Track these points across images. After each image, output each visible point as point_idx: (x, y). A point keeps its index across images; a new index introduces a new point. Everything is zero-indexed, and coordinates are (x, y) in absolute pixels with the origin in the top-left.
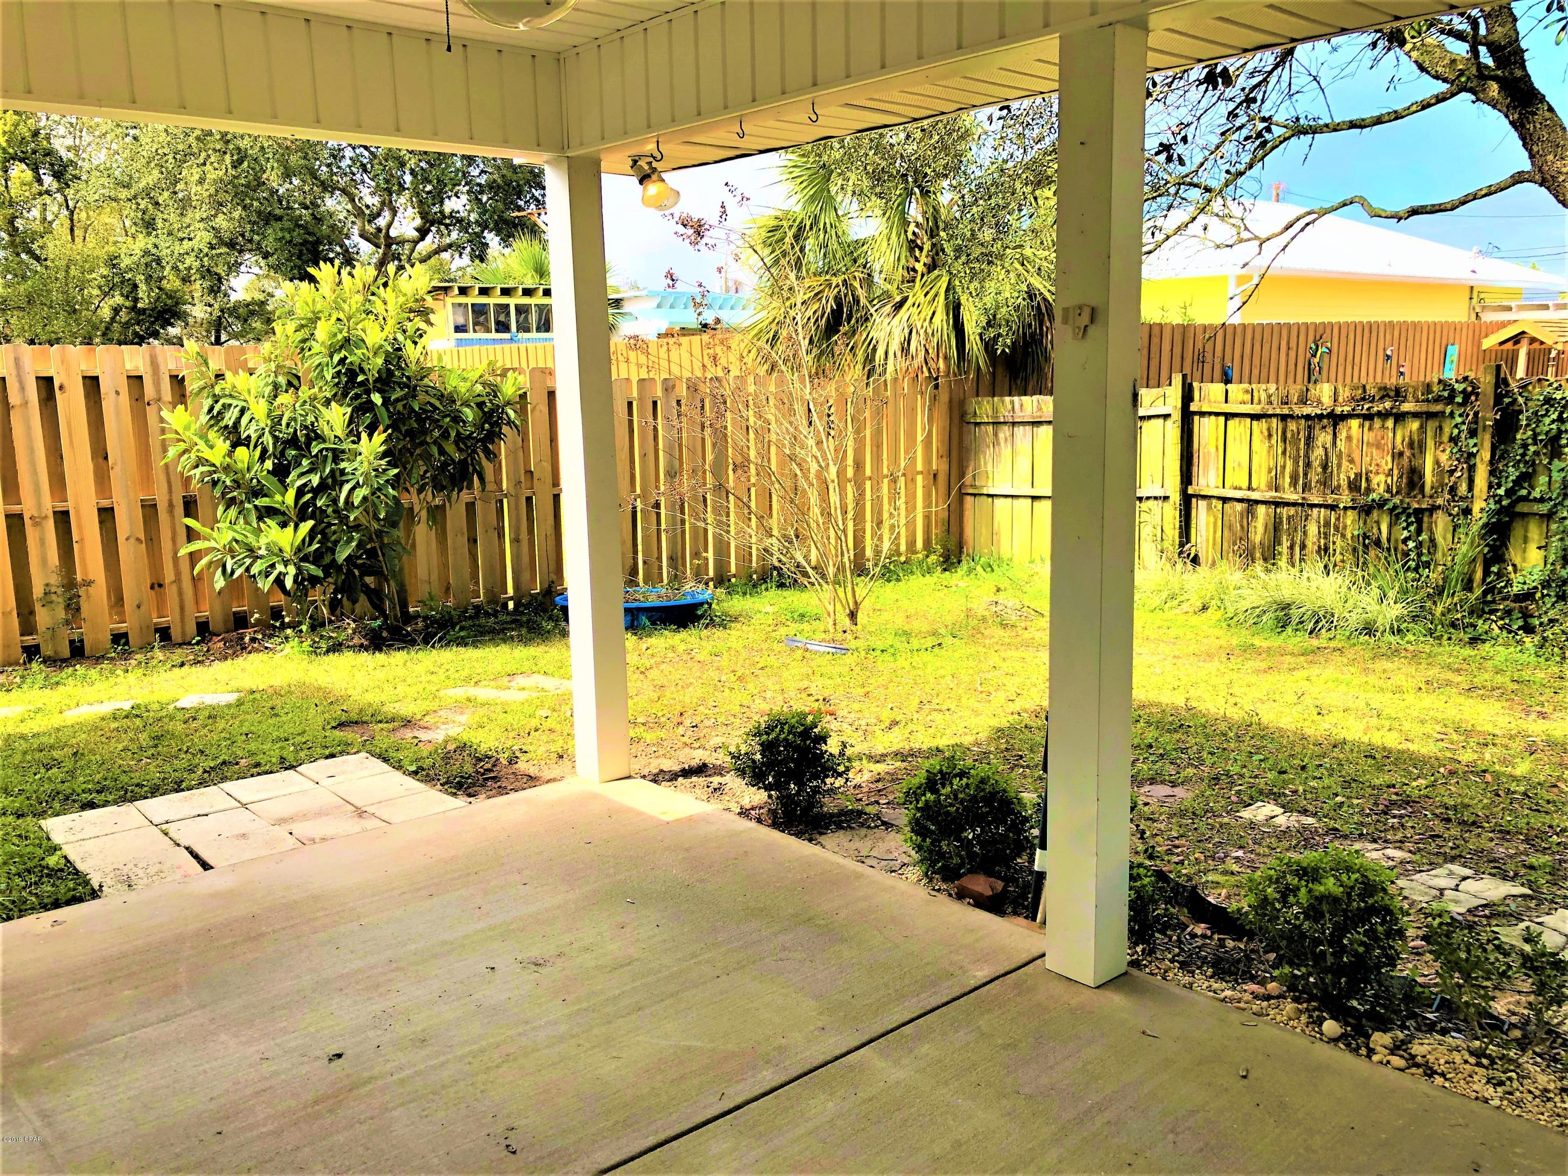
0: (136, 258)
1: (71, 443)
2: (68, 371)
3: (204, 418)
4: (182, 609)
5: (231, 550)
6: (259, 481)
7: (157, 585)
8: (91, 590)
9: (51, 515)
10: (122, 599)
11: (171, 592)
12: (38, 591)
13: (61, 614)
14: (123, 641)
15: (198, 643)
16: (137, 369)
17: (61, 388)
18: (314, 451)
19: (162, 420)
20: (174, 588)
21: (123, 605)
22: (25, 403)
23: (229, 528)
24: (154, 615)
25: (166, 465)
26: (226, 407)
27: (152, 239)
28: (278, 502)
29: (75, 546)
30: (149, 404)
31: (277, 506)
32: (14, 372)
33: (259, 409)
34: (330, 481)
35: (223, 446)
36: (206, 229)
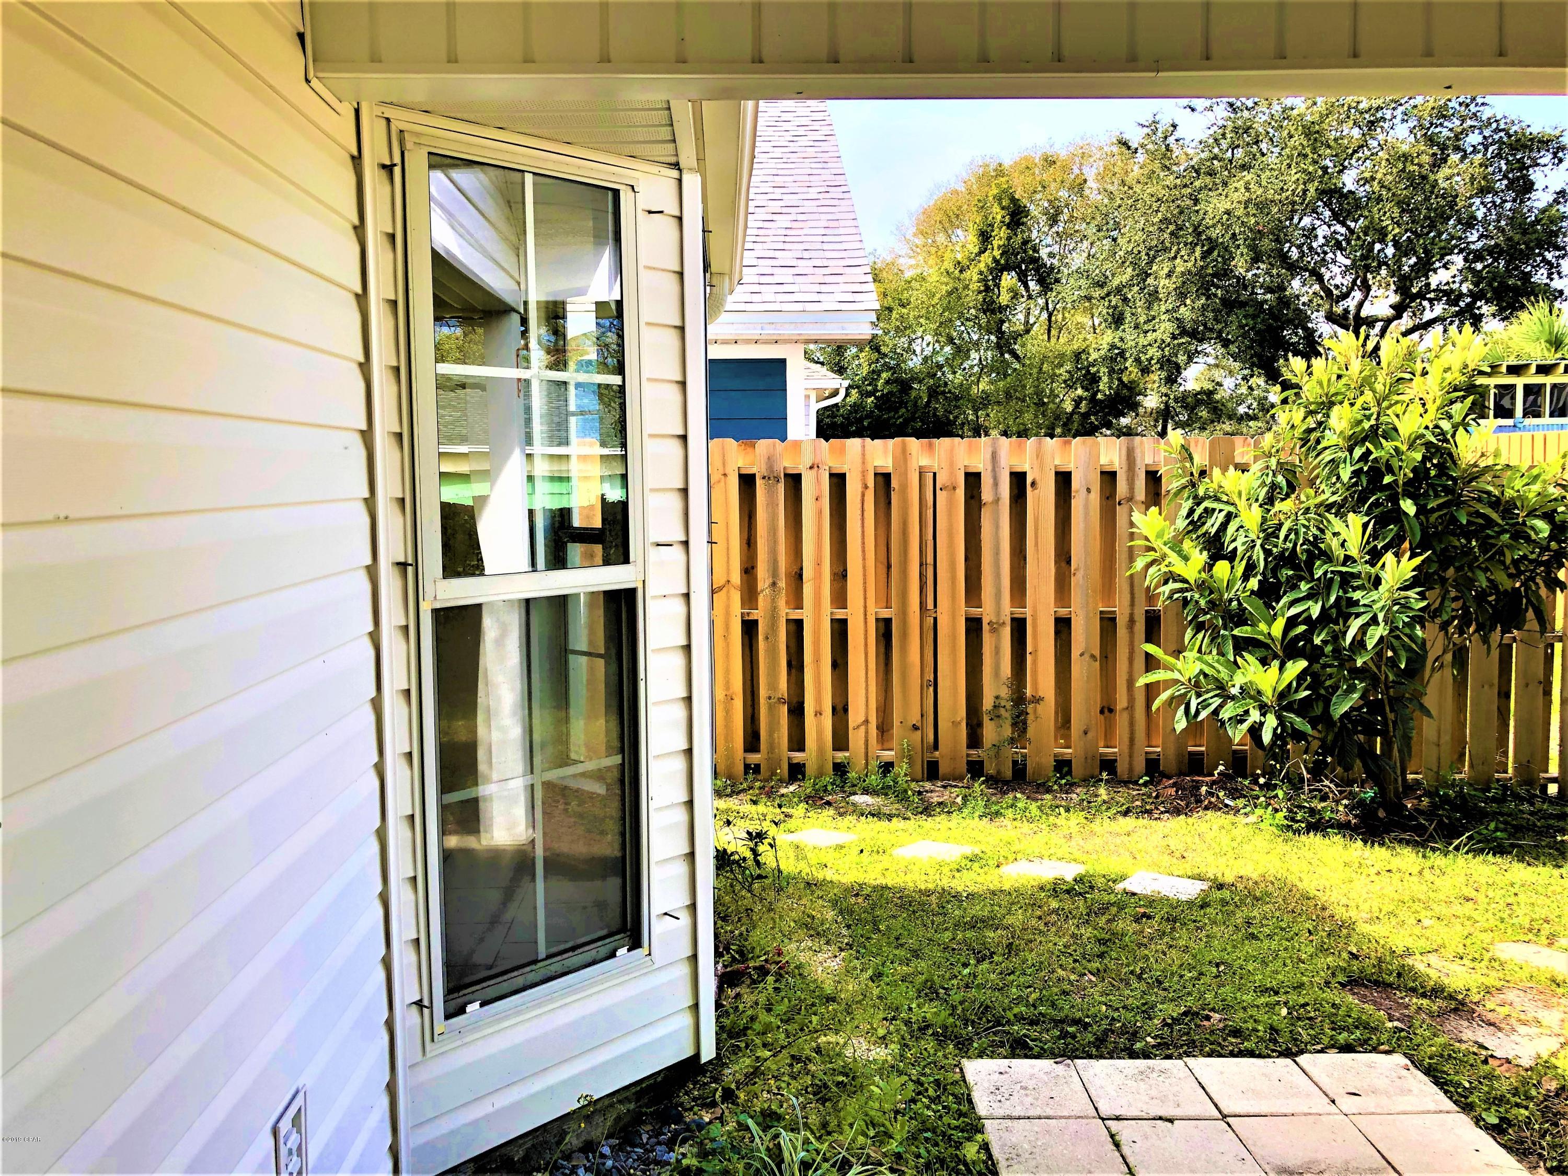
0: (1102, 352)
1: (1036, 544)
2: (1042, 467)
3: (1181, 524)
4: (1132, 740)
5: (1197, 685)
6: (1240, 604)
7: (1107, 710)
8: (1040, 708)
9: (1008, 621)
10: (1069, 721)
11: (1122, 720)
12: (988, 703)
13: (1008, 731)
14: (1066, 769)
15: (1145, 784)
16: (1111, 463)
17: (1033, 484)
18: (1318, 573)
19: (1132, 524)
20: (1125, 715)
21: (1069, 728)
22: (997, 500)
23: (1198, 659)
24: (1102, 743)
25: (1132, 576)
26: (1209, 512)
27: (1119, 333)
28: (1262, 633)
29: (1029, 658)
30: (1120, 504)
31: (1260, 637)
32: (990, 468)
33: (1251, 517)
34: (1334, 611)
35: (1199, 558)
36: (1169, 320)
